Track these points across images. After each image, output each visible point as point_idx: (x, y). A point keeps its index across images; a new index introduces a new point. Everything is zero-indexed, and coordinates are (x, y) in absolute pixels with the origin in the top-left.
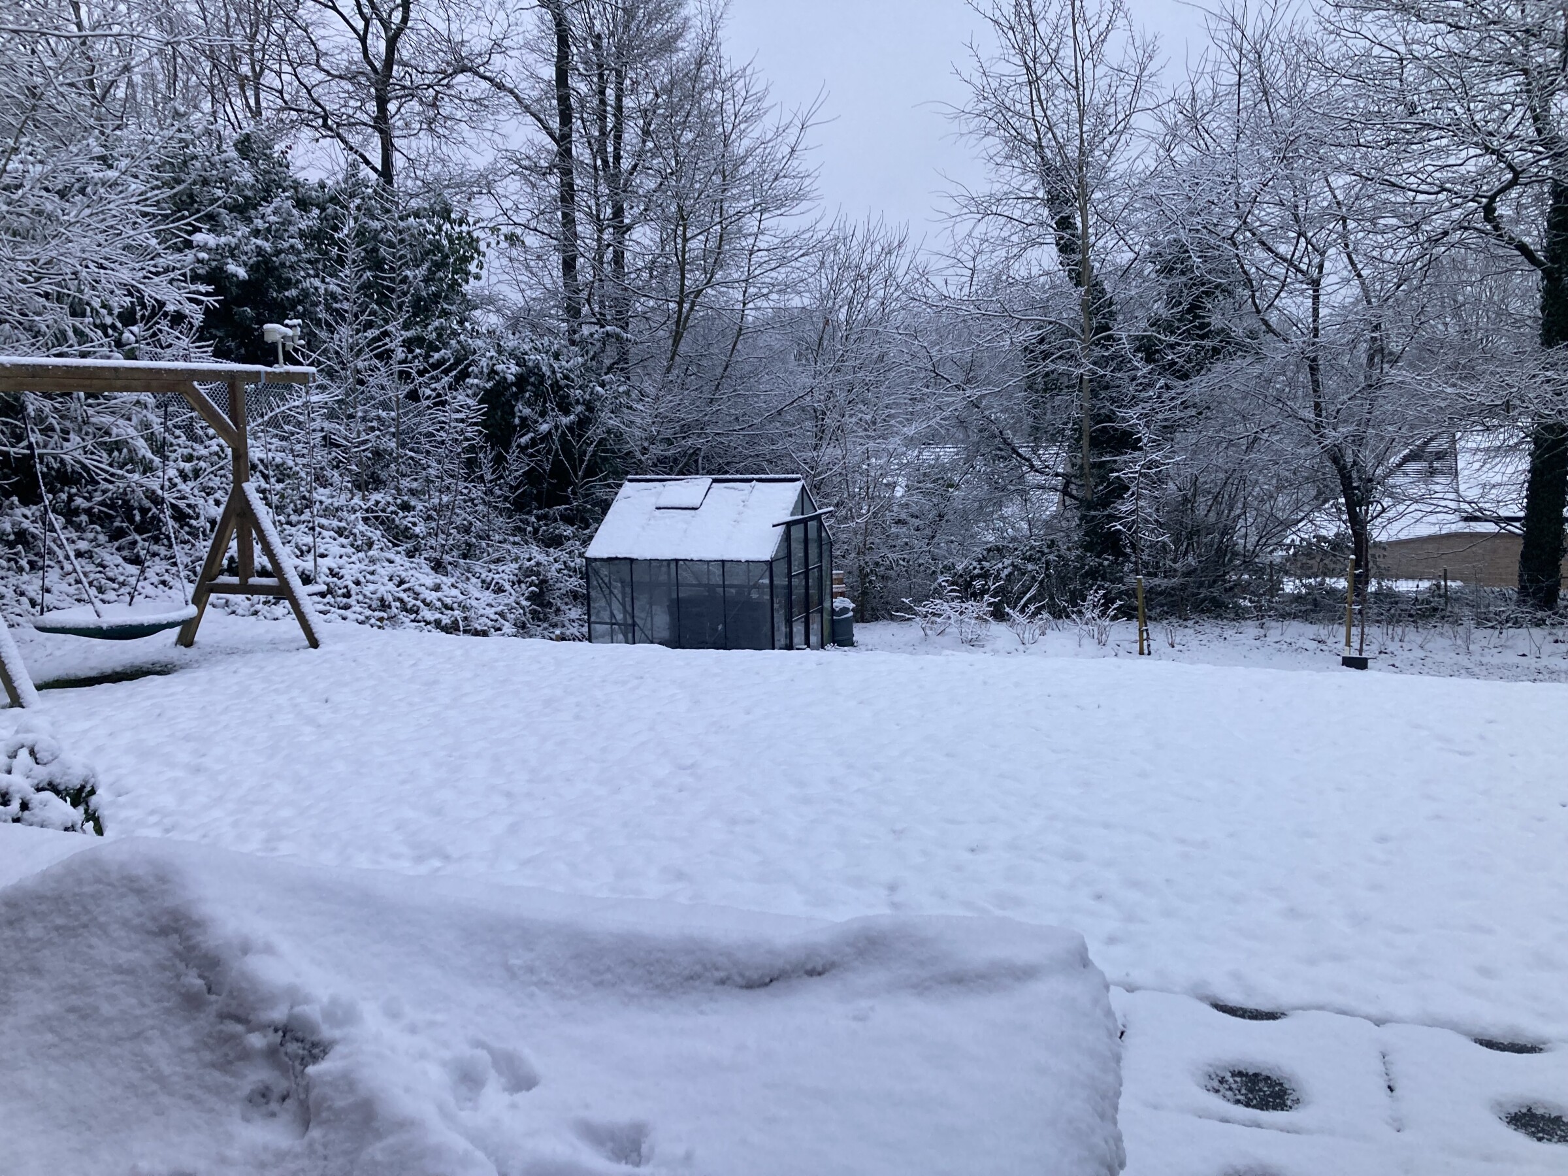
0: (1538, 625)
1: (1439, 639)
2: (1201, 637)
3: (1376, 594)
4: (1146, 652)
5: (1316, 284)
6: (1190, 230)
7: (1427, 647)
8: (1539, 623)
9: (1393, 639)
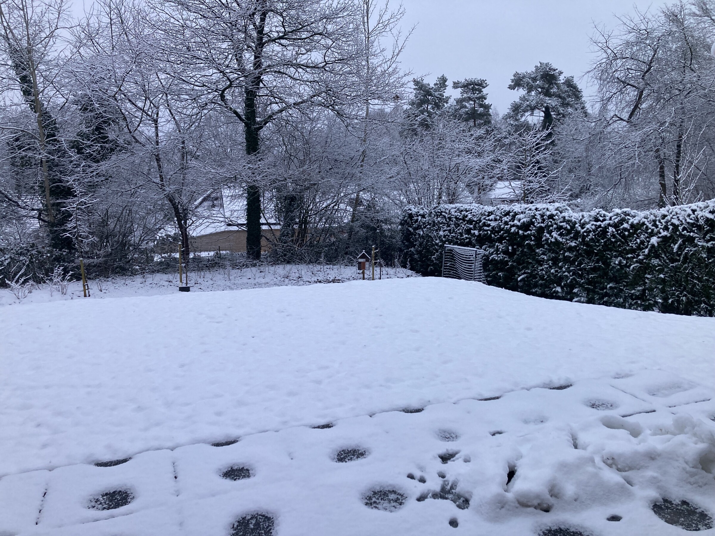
0: (254, 266)
1: (219, 275)
2: (115, 285)
3: (193, 258)
4: (88, 295)
5: (156, 121)
6: (93, 91)
7: (214, 279)
8: (254, 265)
9: (200, 277)
